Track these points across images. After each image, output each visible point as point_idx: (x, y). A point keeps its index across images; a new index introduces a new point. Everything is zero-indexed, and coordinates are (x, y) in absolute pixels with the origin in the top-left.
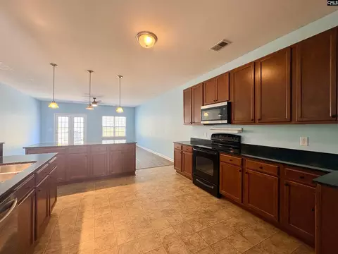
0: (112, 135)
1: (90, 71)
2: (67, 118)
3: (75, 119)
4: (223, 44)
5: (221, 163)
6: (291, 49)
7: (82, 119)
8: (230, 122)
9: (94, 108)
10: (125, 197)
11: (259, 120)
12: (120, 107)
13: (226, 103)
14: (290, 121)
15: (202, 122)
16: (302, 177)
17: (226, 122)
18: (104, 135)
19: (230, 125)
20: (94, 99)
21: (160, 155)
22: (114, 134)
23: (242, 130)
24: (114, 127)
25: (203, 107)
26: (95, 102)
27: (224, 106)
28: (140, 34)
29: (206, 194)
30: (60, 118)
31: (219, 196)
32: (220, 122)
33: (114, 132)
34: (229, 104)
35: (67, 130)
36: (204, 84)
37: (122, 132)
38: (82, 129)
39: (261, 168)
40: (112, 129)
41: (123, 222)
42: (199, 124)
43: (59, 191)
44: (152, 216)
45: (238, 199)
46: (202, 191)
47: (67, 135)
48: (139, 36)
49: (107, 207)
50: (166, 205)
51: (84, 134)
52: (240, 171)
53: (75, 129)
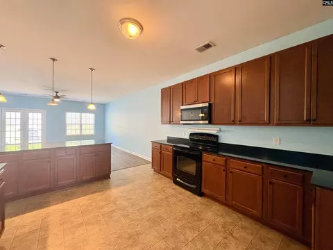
0: (78, 133)
1: (54, 60)
2: (19, 114)
3: (30, 115)
4: (208, 46)
5: (204, 163)
6: (271, 58)
7: (40, 115)
8: (210, 123)
9: (57, 103)
10: (102, 208)
11: (240, 121)
12: (92, 103)
13: (207, 105)
14: (269, 123)
15: (182, 122)
16: (286, 176)
17: (207, 122)
18: (69, 133)
19: (210, 125)
20: (57, 92)
21: (133, 153)
22: (81, 132)
23: (220, 130)
24: (81, 125)
25: (182, 107)
26: (57, 97)
27: (205, 107)
28: (123, 21)
29: (188, 193)
30: (8, 114)
31: (201, 194)
32: (201, 122)
33: (81, 129)
34: (210, 105)
35: (19, 127)
36: (183, 85)
37: (89, 130)
38: (40, 127)
39: (245, 167)
40: (78, 127)
41: (105, 243)
42: (178, 123)
43: (8, 210)
44: (138, 229)
45: (222, 197)
46: (183, 190)
47: (19, 134)
48: (122, 23)
49: (80, 225)
50: (151, 211)
51: (42, 133)
52: (224, 171)
53: (30, 127)
